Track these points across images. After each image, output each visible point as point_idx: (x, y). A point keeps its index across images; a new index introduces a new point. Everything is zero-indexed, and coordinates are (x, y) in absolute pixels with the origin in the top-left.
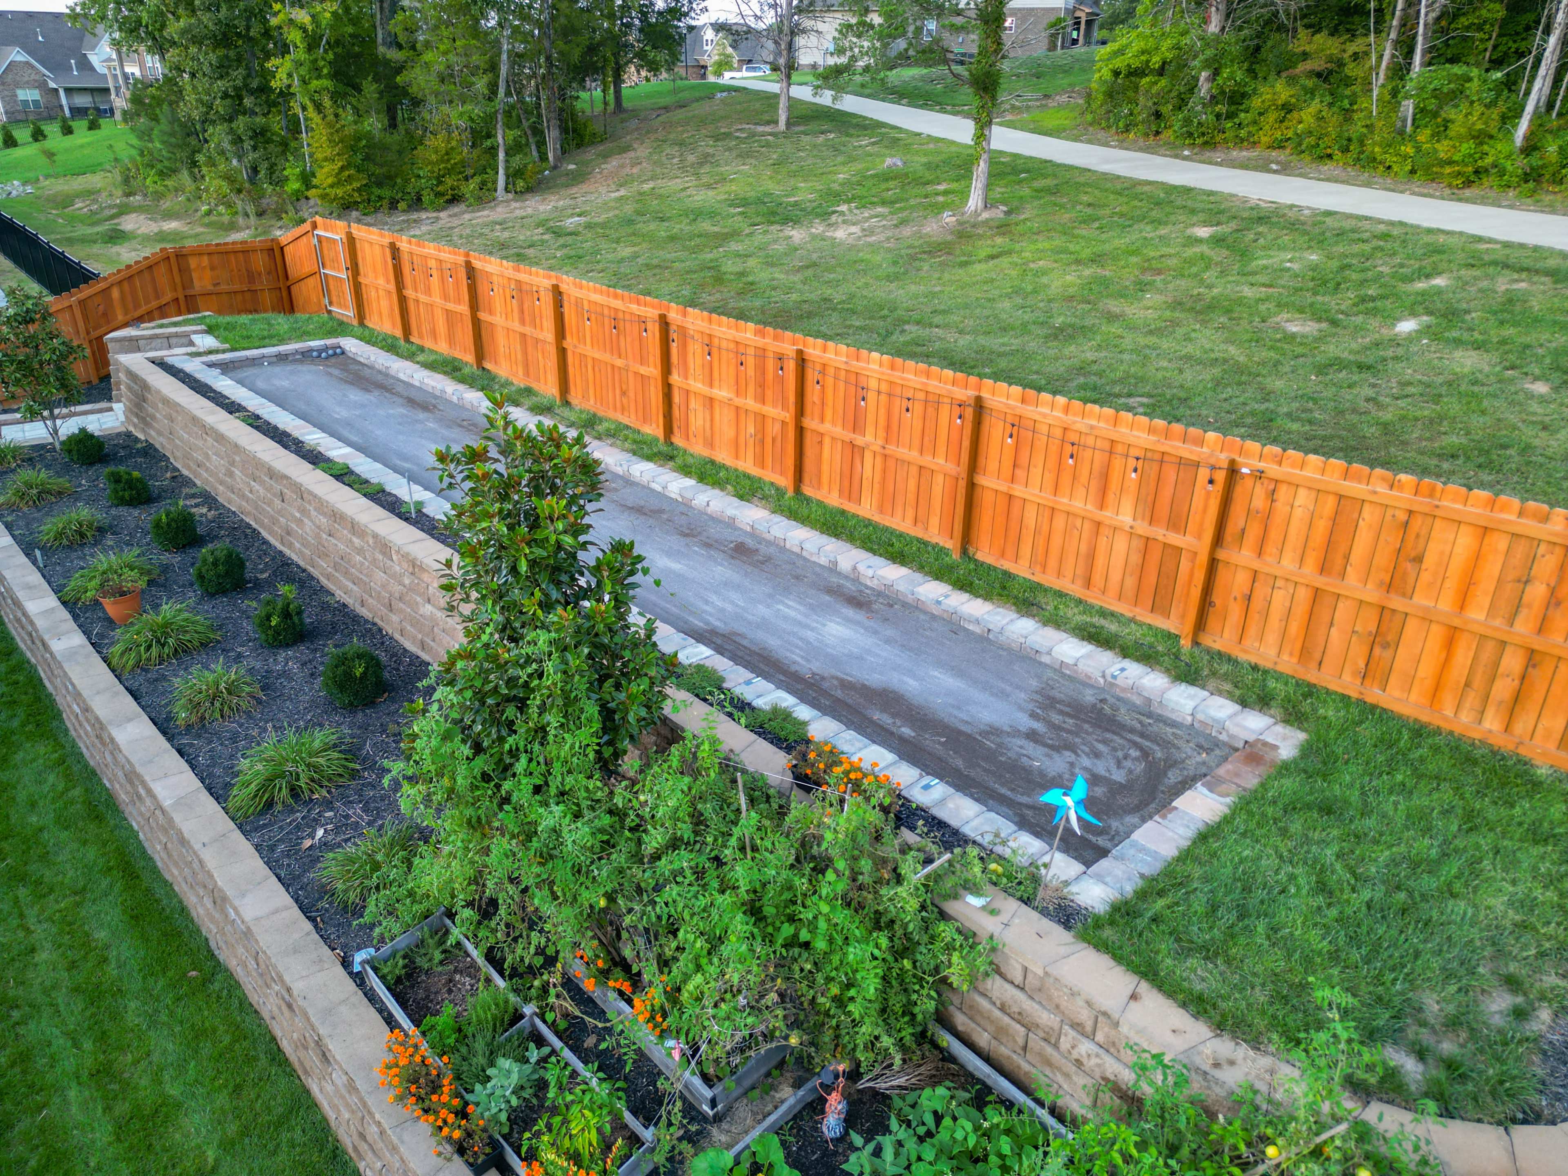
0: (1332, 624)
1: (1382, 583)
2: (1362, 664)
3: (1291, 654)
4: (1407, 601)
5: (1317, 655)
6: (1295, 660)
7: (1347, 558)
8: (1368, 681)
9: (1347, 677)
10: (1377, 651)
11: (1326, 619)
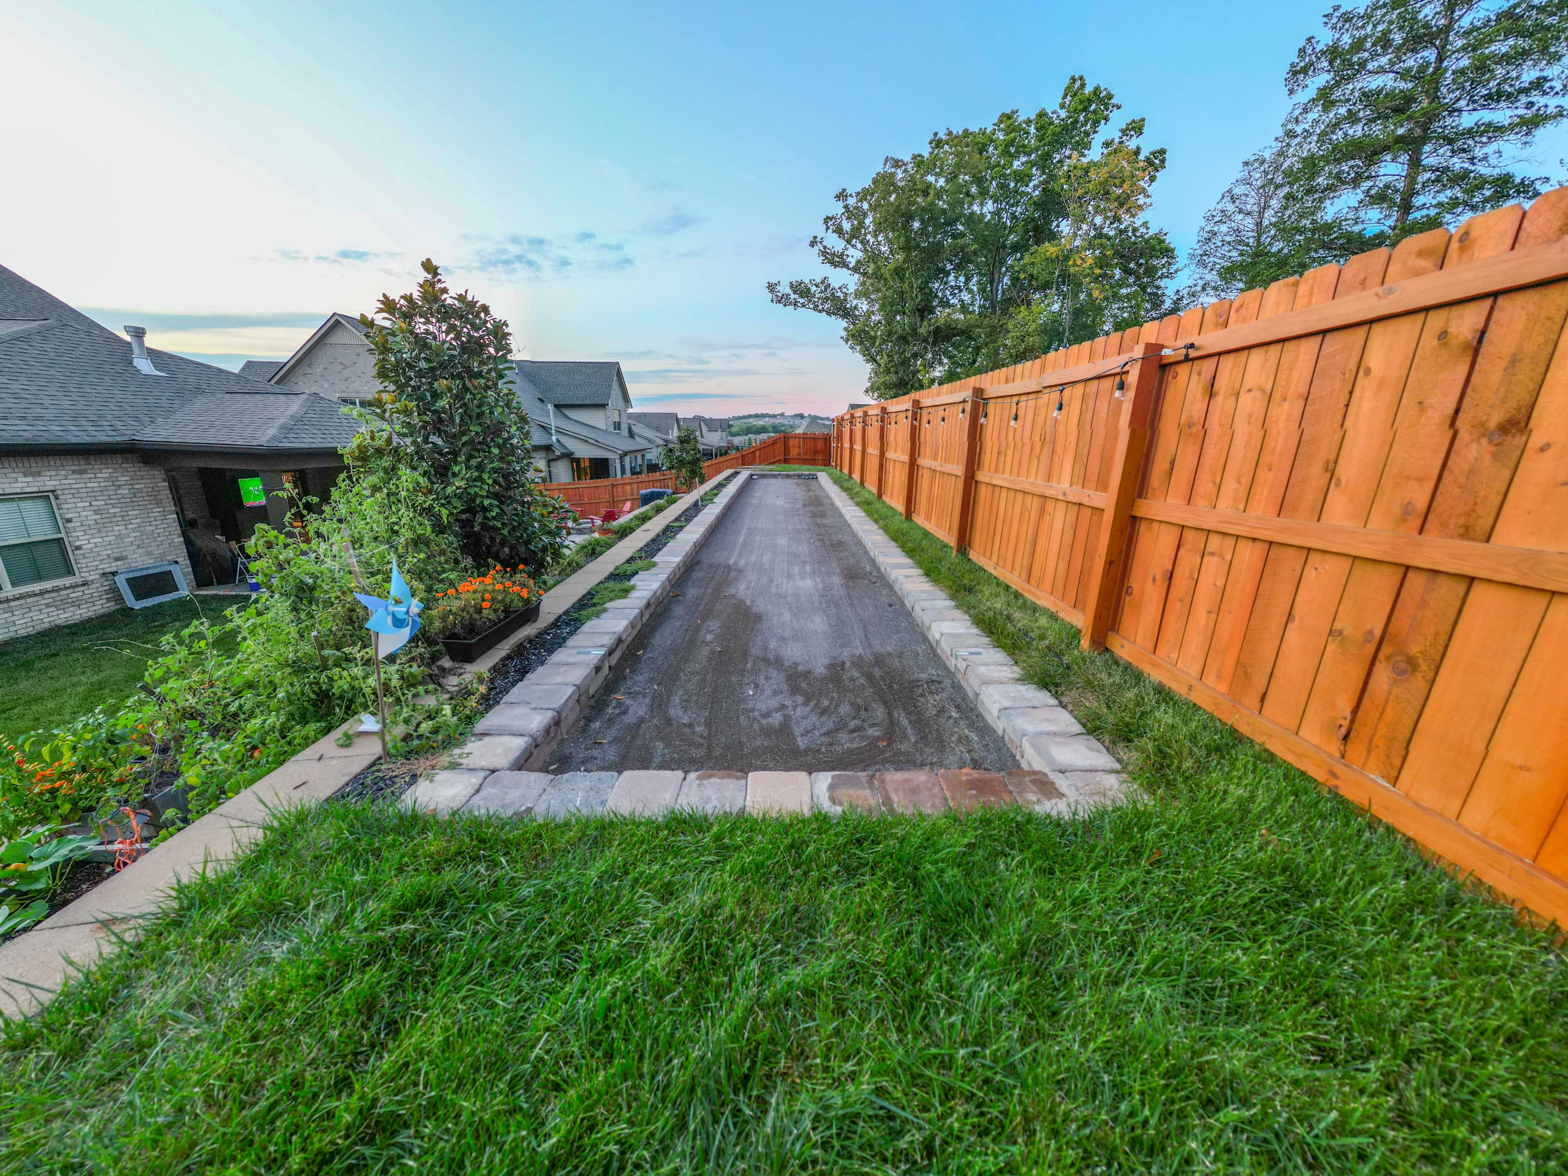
0: (1290, 617)
1: (1407, 510)
2: (1345, 707)
3: (1219, 677)
4: (1480, 547)
5: (1260, 682)
6: (1223, 688)
7: (1331, 469)
8: (1356, 750)
9: (1311, 733)
10: (1382, 677)
11: (1281, 606)
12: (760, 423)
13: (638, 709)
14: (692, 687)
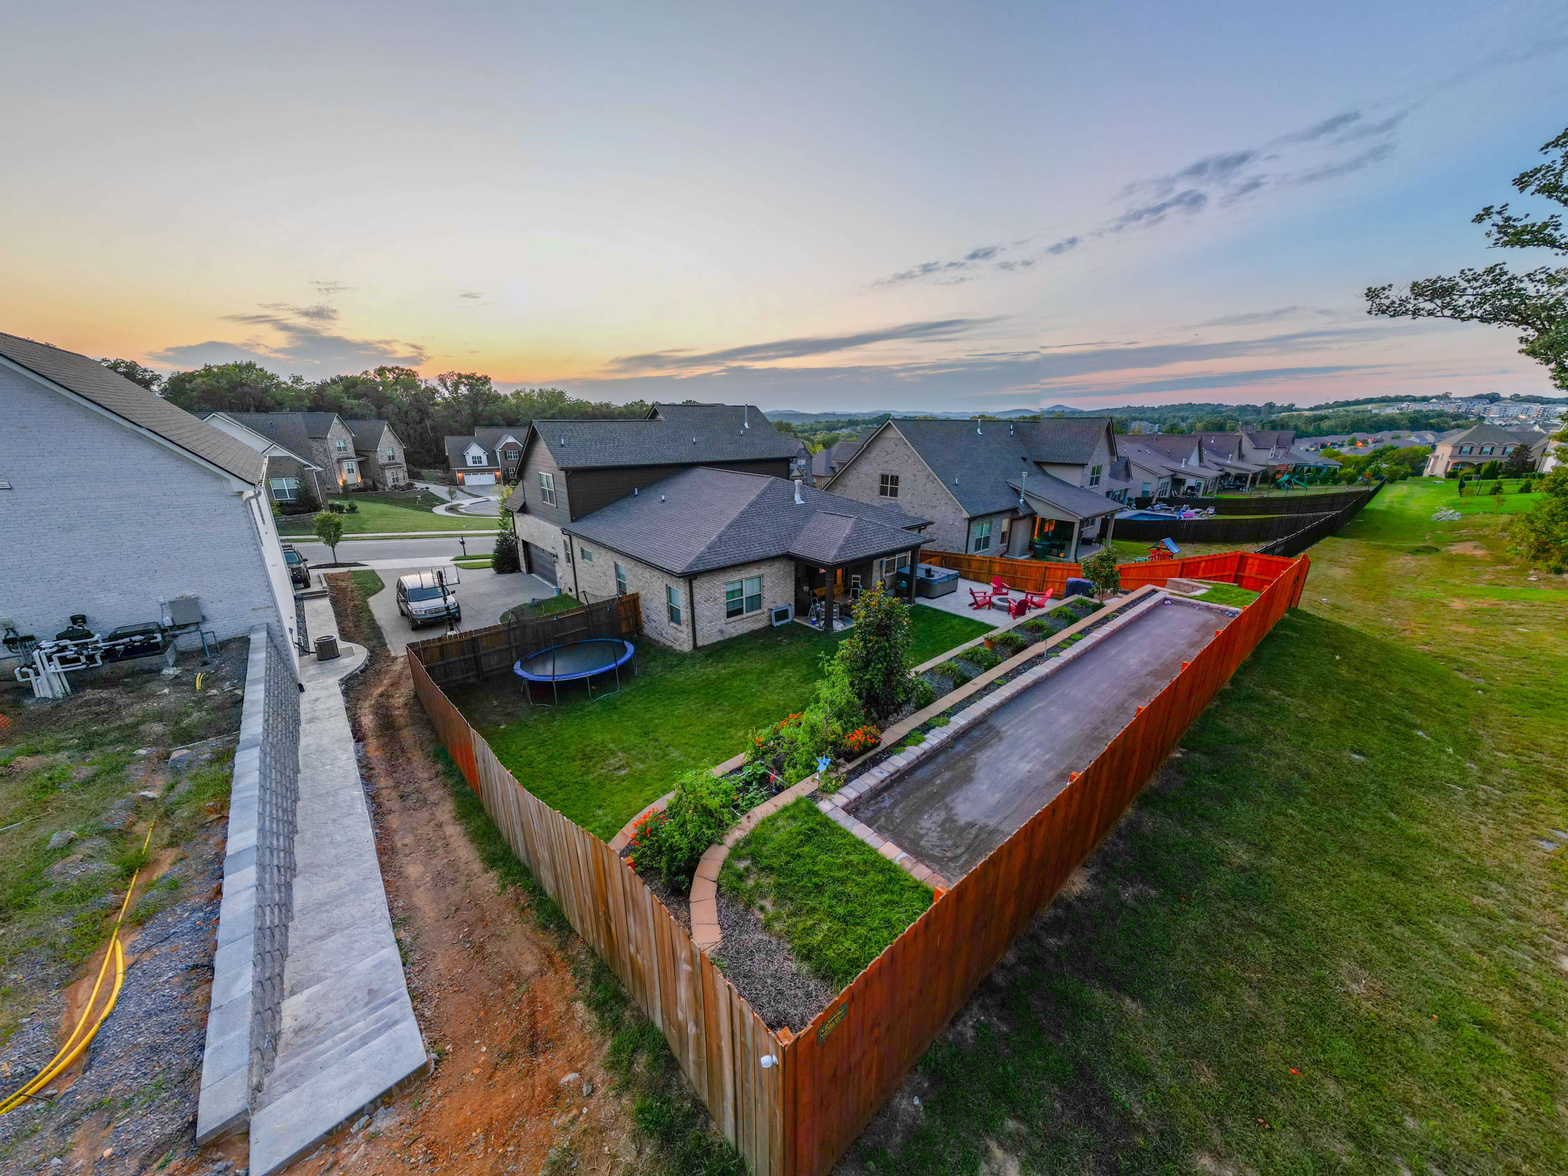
12: (1391, 411)
13: (887, 803)
14: (910, 803)
